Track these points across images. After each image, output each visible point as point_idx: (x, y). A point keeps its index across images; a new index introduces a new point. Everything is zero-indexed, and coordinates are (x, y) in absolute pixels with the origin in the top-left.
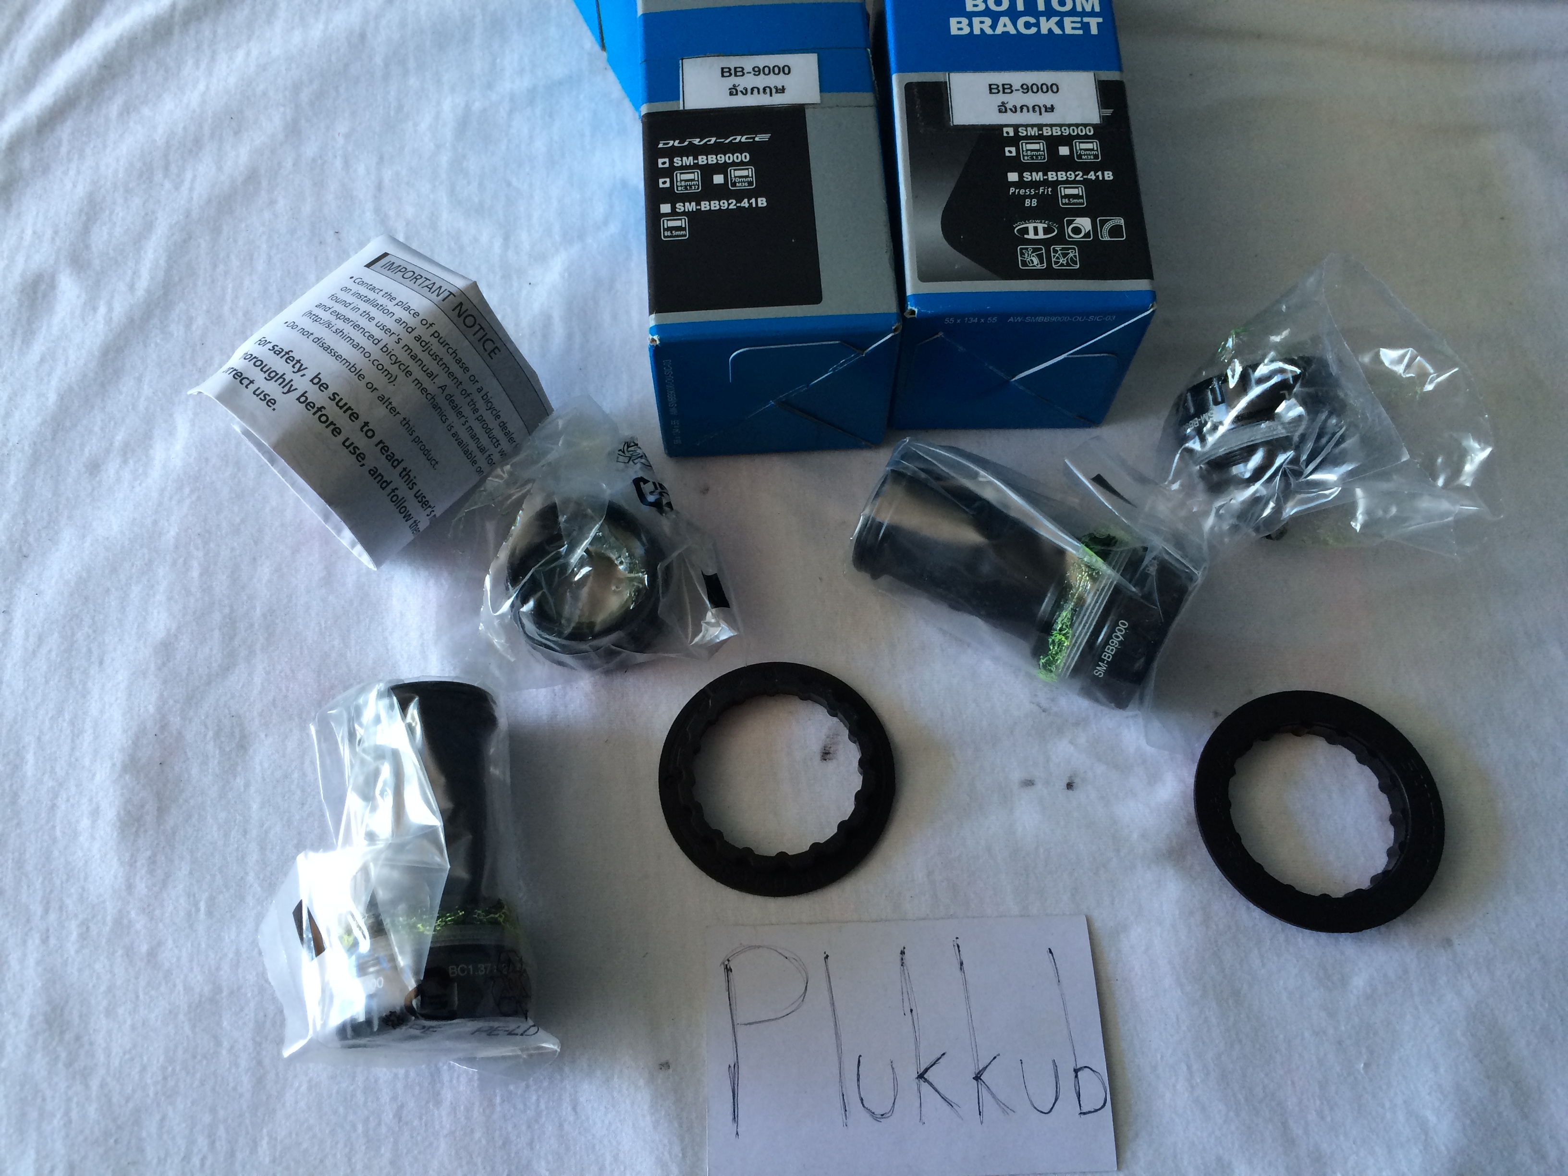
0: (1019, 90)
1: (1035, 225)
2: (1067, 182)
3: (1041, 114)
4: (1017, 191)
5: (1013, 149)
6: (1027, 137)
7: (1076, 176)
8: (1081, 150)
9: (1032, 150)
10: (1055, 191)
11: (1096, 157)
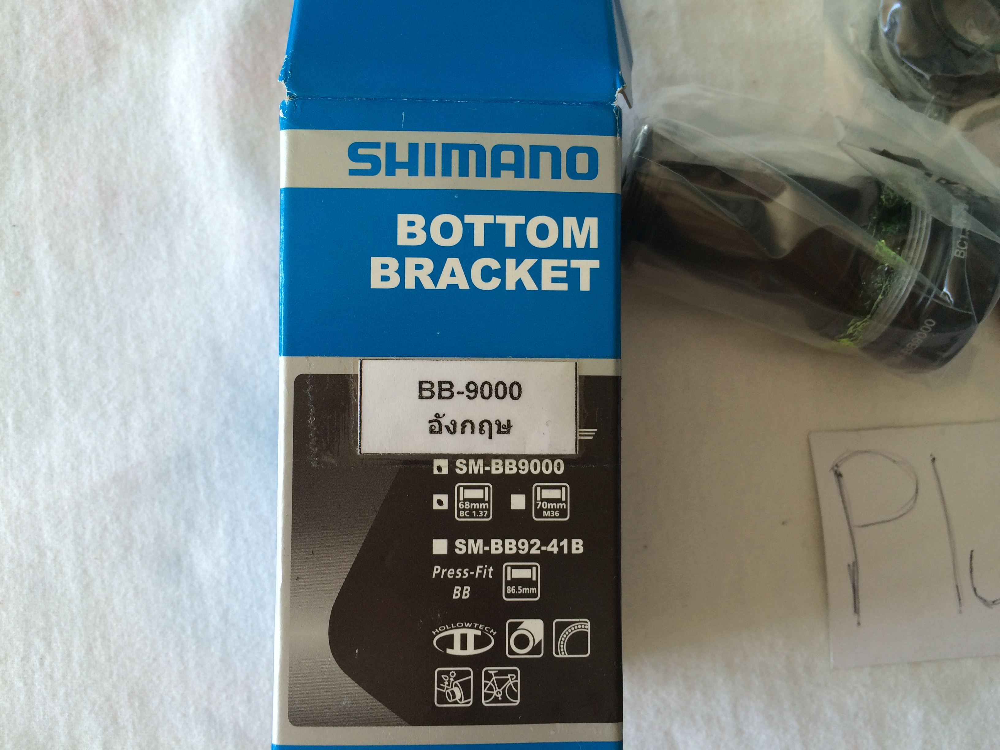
0: (462, 393)
1: (463, 631)
2: (517, 557)
3: (490, 437)
4: (444, 571)
5: (444, 498)
6: (467, 477)
7: (531, 546)
8: (542, 500)
9: (472, 501)
10: (498, 574)
11: (563, 513)
